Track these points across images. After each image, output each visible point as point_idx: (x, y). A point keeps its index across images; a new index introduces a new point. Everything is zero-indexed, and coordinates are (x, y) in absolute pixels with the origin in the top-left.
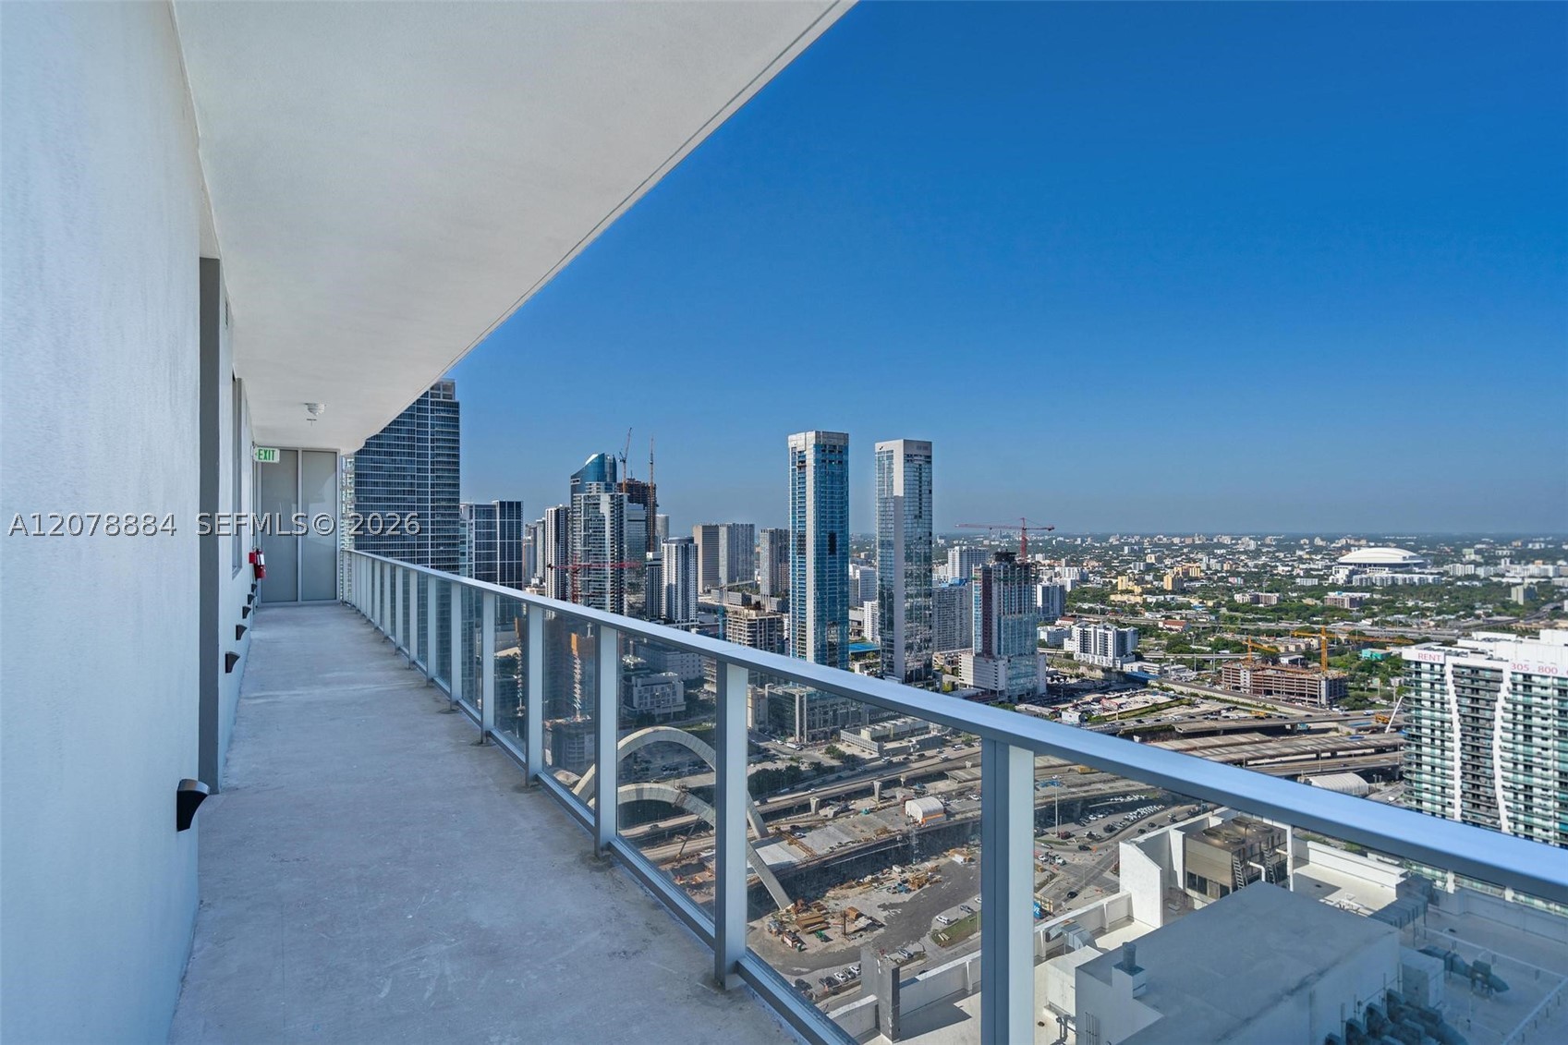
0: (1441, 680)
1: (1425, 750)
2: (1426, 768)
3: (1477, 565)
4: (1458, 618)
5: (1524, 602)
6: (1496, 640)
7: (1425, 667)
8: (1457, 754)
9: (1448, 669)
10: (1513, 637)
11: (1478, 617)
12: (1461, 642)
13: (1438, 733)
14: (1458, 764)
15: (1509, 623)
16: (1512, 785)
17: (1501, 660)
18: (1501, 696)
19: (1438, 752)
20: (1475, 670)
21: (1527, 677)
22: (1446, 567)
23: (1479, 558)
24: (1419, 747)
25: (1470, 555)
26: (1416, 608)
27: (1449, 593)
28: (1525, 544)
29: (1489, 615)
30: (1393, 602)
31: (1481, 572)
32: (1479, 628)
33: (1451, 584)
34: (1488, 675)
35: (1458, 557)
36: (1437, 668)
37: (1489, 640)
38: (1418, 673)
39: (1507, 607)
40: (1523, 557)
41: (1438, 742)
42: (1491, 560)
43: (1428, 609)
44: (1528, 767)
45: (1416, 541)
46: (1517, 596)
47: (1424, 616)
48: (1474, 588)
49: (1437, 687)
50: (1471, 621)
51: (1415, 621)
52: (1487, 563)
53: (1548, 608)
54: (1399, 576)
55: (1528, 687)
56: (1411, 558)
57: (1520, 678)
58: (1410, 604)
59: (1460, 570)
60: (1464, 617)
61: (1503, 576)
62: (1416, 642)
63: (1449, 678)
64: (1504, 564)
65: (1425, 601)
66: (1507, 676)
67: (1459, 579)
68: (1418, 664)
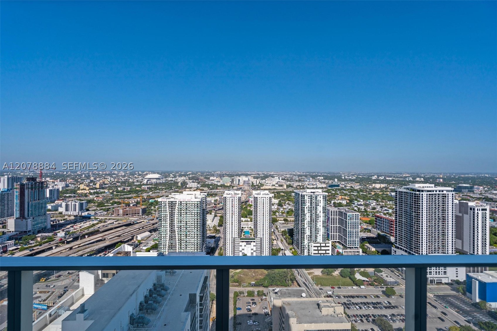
0: (166, 205)
1: (163, 222)
2: (163, 227)
3: (173, 178)
4: (169, 190)
5: (181, 186)
6: (176, 195)
7: (163, 202)
8: (169, 222)
9: (167, 202)
10: (178, 194)
11: (173, 190)
12: (170, 196)
13: (165, 218)
14: (169, 224)
15: (178, 190)
16: (178, 226)
17: (176, 199)
18: (176, 207)
19: (165, 222)
20: (172, 202)
21: (181, 202)
22: (167, 178)
23: (173, 176)
24: (161, 222)
25: (171, 176)
26: (161, 188)
27: (168, 184)
28: (181, 173)
29: (175, 189)
30: (157, 187)
31: (173, 179)
32: (173, 192)
33: (168, 182)
34: (174, 203)
35: (169, 176)
36: (165, 202)
37: (174, 195)
38: (161, 204)
39: (178, 187)
40: (181, 176)
41: (165, 220)
42: (175, 177)
43: (163, 188)
44: (181, 222)
45: (161, 172)
46: (180, 184)
47: (163, 190)
48: (172, 183)
49: (165, 207)
50: (171, 191)
51: (161, 191)
52: (174, 177)
53: (184, 187)
54: (158, 181)
55: (181, 204)
56: (160, 176)
57: (180, 202)
58: (160, 188)
59: (170, 179)
60: (170, 190)
61: (177, 180)
62: (161, 197)
63: (167, 204)
64: (177, 177)
65: (163, 187)
66: (177, 202)
67: (169, 181)
68: (161, 202)
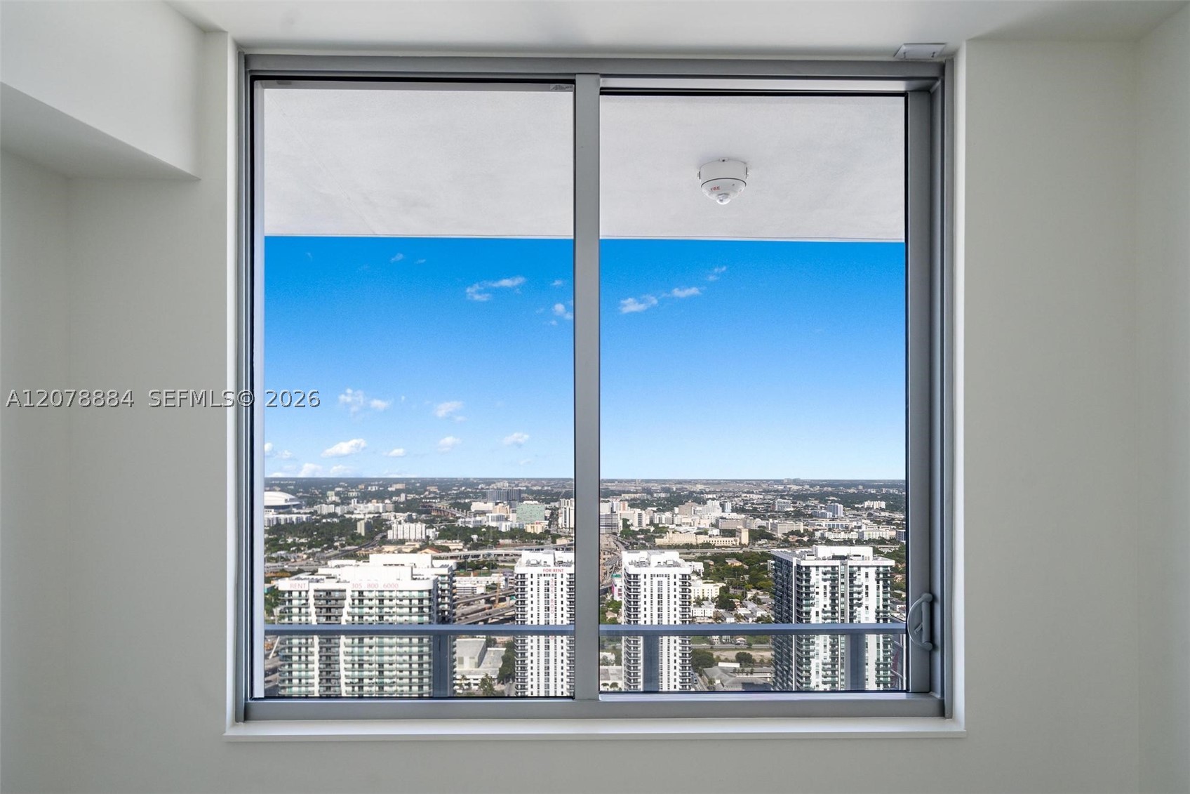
0: (306, 605)
1: (295, 666)
2: (295, 681)
3: (336, 504)
4: (322, 551)
5: (365, 534)
6: (343, 566)
7: (295, 594)
8: (316, 665)
9: (311, 594)
10: (353, 562)
11: (336, 548)
12: (321, 571)
13: (303, 650)
14: (317, 673)
15: (355, 551)
16: (351, 680)
17: (345, 582)
18: (345, 611)
19: (303, 666)
20: (328, 592)
21: (361, 593)
22: (316, 508)
23: (337, 499)
24: (290, 665)
25: (332, 497)
26: (294, 544)
27: (317, 529)
28: (366, 487)
29: (343, 546)
30: (277, 540)
31: (339, 510)
32: (336, 557)
33: (318, 521)
34: (337, 595)
35: (323, 499)
36: (303, 594)
37: (338, 566)
38: (290, 601)
39: (355, 538)
40: (365, 497)
41: (303, 658)
42: (345, 500)
43: (302, 544)
44: (361, 665)
45: (295, 485)
46: (361, 529)
47: (299, 550)
48: (334, 524)
49: (303, 610)
50: (331, 552)
51: (293, 555)
52: (342, 503)
53: (378, 537)
54: (282, 517)
55: (361, 601)
56: (291, 500)
57: (357, 594)
58: (290, 540)
59: (325, 509)
60: (327, 549)
61: (352, 513)
62: (293, 574)
63: (312, 601)
64: (354, 502)
65: (300, 538)
66: (348, 594)
67: (324, 517)
68: (290, 592)
